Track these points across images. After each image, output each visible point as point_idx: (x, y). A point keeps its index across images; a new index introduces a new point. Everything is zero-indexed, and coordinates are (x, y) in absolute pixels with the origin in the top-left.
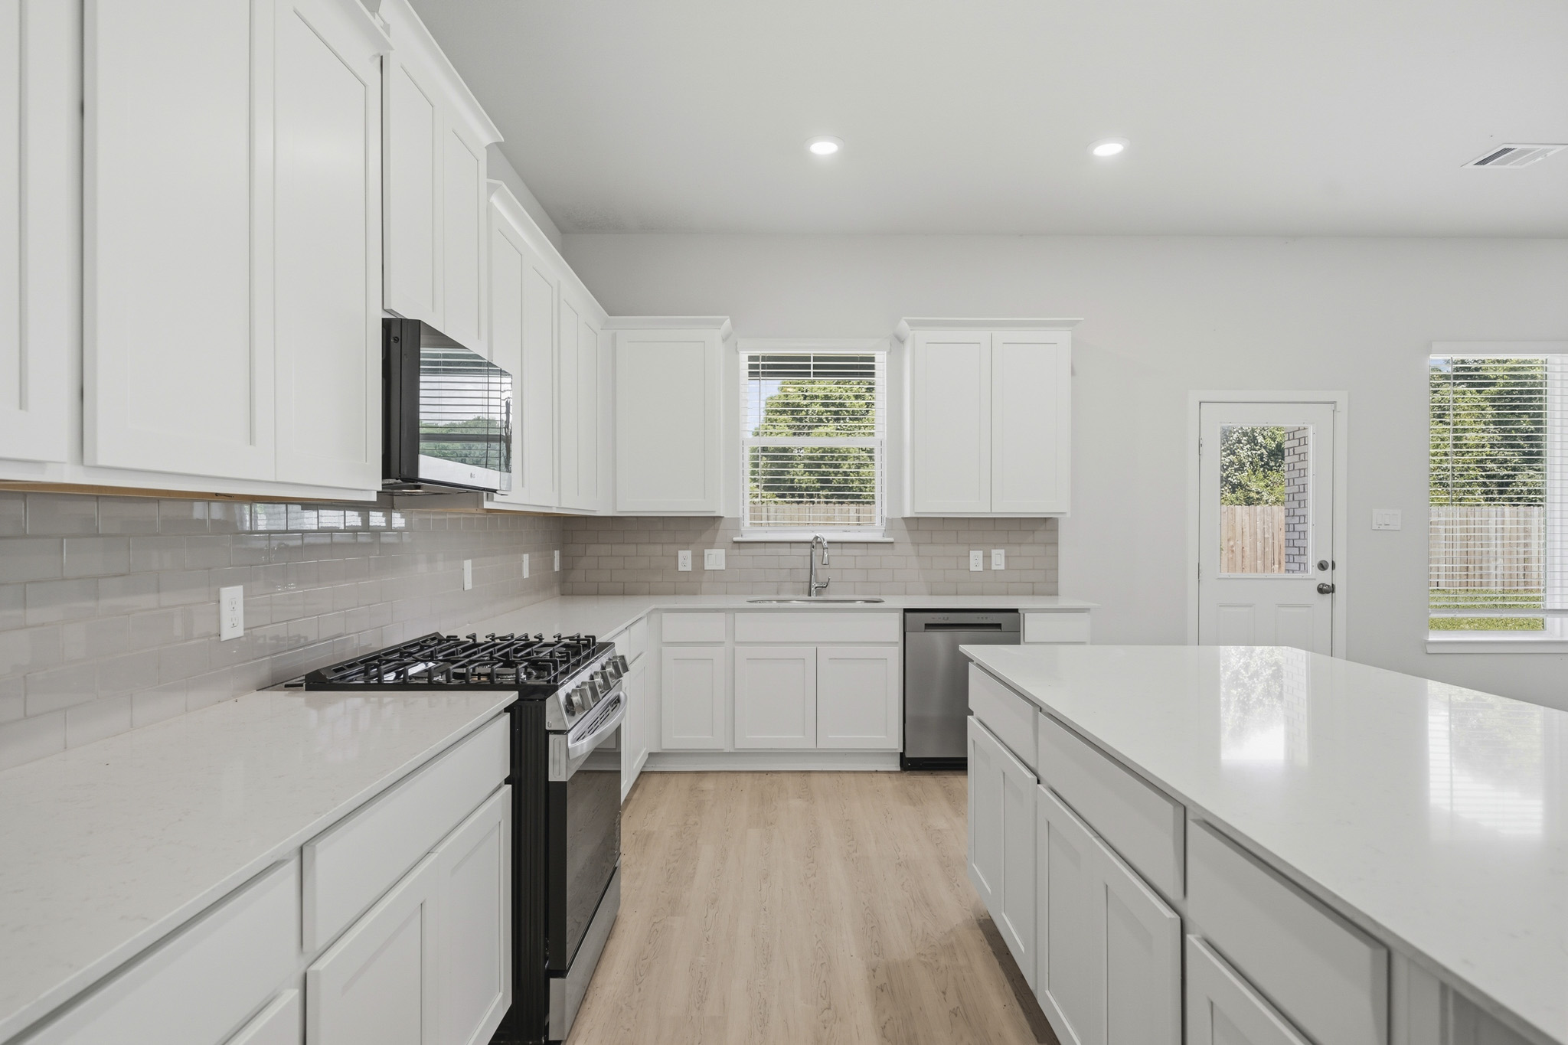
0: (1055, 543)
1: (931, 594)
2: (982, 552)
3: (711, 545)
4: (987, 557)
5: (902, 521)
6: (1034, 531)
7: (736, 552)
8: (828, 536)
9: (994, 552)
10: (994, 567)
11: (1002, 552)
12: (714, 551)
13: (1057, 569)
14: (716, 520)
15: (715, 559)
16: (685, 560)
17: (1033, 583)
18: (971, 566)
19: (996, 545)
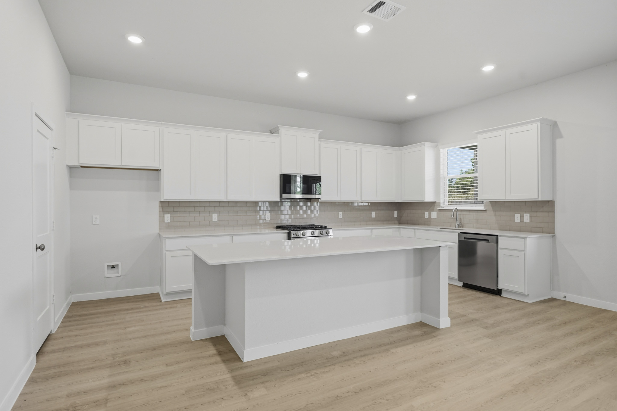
0: (553, 211)
1: (500, 230)
2: (520, 214)
3: (433, 210)
4: (522, 217)
5: (490, 203)
6: (543, 206)
7: (439, 213)
8: (458, 208)
9: (525, 215)
10: (525, 221)
11: (528, 215)
12: (434, 212)
13: (554, 223)
14: (436, 202)
15: (434, 215)
16: (427, 215)
17: (543, 228)
18: (515, 220)
19: (526, 212)
